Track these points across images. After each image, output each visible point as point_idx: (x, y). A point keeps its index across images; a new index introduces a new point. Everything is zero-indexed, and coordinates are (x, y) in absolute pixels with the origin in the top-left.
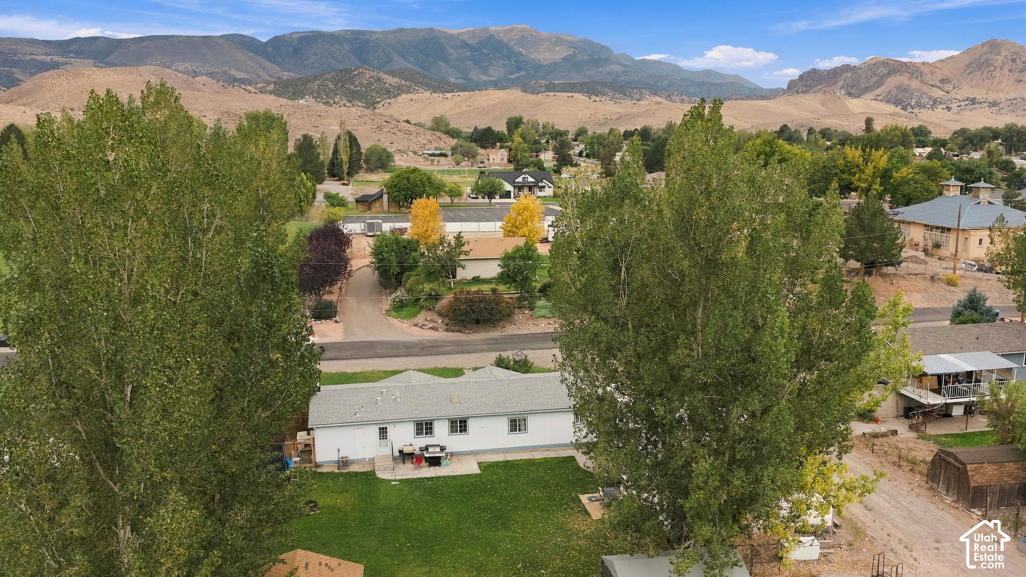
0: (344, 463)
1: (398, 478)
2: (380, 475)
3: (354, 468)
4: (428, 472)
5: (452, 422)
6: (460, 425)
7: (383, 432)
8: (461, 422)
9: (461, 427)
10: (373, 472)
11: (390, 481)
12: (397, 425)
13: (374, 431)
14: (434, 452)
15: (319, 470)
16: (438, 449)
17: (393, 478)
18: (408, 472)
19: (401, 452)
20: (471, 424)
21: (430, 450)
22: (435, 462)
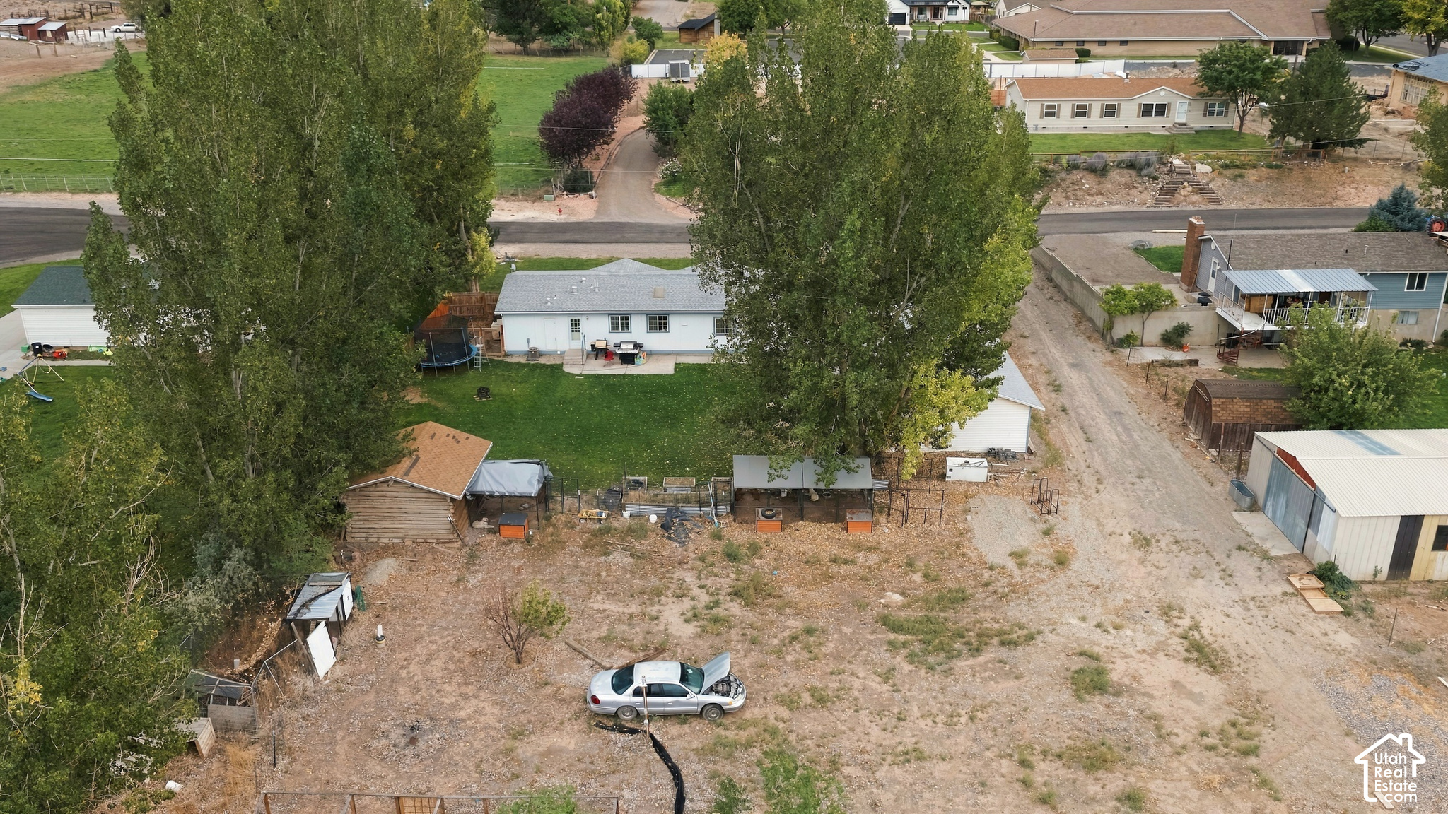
0: (534, 354)
1: (584, 373)
2: (566, 369)
3: (542, 361)
4: (619, 369)
5: (651, 318)
6: (659, 322)
7: (575, 324)
8: (660, 318)
9: (660, 323)
10: (561, 365)
11: (574, 375)
12: (590, 317)
13: (565, 323)
14: (628, 348)
15: (508, 360)
16: (631, 346)
17: (578, 373)
18: (598, 367)
19: (593, 346)
20: (673, 322)
21: (623, 346)
22: (628, 359)
